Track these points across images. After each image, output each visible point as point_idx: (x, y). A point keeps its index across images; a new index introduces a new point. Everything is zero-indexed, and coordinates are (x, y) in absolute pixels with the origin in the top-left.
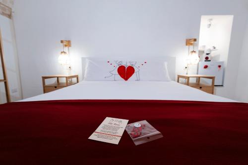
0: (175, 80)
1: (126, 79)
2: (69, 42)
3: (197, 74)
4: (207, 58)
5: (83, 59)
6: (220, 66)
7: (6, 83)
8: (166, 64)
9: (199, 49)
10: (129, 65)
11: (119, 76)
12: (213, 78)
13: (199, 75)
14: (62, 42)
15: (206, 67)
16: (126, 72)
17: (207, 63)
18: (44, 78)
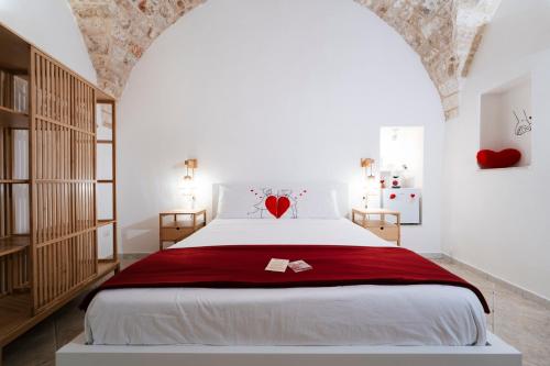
0: (347, 217)
1: (278, 216)
2: (195, 161)
3: (382, 207)
4: (395, 183)
5: (215, 187)
6: (413, 196)
7: (115, 224)
8: (334, 194)
9: (383, 169)
10: (281, 194)
11: (268, 212)
12: (397, 215)
13: (383, 210)
14: (186, 163)
15: (393, 196)
16: (278, 206)
17: (395, 191)
18: (161, 215)
